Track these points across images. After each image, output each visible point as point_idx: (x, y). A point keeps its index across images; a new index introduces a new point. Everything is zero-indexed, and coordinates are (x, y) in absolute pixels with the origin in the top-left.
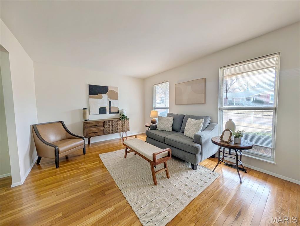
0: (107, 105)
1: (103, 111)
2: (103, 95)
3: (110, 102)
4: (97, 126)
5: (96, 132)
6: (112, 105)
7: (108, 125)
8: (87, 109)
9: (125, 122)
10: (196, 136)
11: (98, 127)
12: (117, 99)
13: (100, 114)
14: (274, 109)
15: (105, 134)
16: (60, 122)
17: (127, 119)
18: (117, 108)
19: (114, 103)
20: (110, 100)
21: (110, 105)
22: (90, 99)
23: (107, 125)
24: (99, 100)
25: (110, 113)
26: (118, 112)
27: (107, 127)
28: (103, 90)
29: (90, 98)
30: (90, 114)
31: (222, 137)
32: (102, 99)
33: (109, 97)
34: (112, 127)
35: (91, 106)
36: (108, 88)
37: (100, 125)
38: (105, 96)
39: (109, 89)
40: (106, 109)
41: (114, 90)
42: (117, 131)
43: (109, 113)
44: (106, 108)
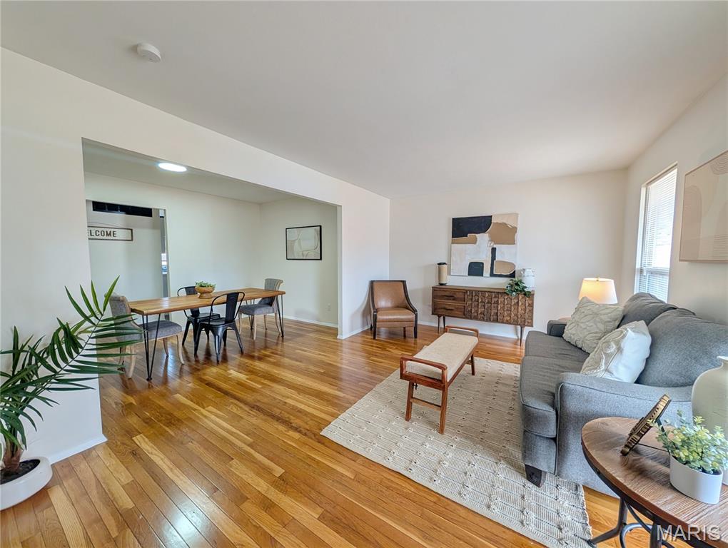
0: (485, 258)
1: (475, 269)
2: (477, 235)
3: (494, 250)
4: (451, 298)
5: (450, 308)
6: (498, 258)
7: (474, 300)
8: (445, 263)
9: (518, 302)
11: (454, 300)
12: (513, 242)
13: (469, 275)
15: (467, 318)
16: (401, 281)
17: (525, 294)
18: (513, 265)
19: (504, 253)
20: (495, 246)
21: (493, 258)
22: (453, 245)
23: (472, 299)
24: (468, 246)
25: (492, 275)
26: (513, 275)
27: (471, 304)
28: (481, 224)
29: (453, 243)
30: (452, 274)
32: (475, 243)
33: (492, 239)
34: (484, 306)
35: (453, 258)
36: (491, 220)
37: (458, 298)
38: (483, 239)
39: (494, 221)
40: (483, 267)
41: (505, 221)
42: (495, 317)
43: (489, 275)
44: (483, 264)
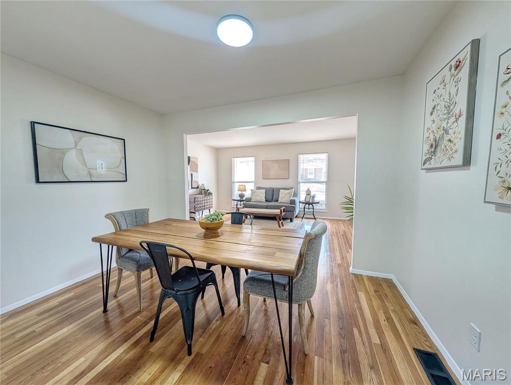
3: (192, 174)
10: (291, 200)
12: (197, 171)
14: (326, 182)
18: (197, 182)
19: (195, 177)
21: (192, 179)
23: (197, 201)
26: (198, 188)
27: (197, 204)
31: (305, 199)
33: (191, 169)
39: (191, 159)
41: (194, 161)
43: (191, 188)
